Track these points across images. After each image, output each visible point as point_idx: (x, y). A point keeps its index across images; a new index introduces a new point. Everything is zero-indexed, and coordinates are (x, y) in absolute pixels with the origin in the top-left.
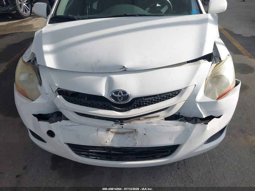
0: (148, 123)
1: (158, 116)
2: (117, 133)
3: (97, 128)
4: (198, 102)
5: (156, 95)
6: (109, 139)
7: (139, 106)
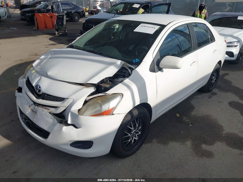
0: (43, 111)
1: (49, 109)
2: (32, 110)
3: (27, 103)
4: (71, 112)
5: (53, 96)
6: (28, 111)
7: (43, 99)
